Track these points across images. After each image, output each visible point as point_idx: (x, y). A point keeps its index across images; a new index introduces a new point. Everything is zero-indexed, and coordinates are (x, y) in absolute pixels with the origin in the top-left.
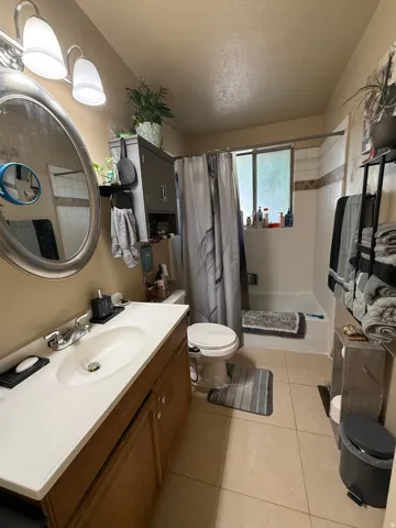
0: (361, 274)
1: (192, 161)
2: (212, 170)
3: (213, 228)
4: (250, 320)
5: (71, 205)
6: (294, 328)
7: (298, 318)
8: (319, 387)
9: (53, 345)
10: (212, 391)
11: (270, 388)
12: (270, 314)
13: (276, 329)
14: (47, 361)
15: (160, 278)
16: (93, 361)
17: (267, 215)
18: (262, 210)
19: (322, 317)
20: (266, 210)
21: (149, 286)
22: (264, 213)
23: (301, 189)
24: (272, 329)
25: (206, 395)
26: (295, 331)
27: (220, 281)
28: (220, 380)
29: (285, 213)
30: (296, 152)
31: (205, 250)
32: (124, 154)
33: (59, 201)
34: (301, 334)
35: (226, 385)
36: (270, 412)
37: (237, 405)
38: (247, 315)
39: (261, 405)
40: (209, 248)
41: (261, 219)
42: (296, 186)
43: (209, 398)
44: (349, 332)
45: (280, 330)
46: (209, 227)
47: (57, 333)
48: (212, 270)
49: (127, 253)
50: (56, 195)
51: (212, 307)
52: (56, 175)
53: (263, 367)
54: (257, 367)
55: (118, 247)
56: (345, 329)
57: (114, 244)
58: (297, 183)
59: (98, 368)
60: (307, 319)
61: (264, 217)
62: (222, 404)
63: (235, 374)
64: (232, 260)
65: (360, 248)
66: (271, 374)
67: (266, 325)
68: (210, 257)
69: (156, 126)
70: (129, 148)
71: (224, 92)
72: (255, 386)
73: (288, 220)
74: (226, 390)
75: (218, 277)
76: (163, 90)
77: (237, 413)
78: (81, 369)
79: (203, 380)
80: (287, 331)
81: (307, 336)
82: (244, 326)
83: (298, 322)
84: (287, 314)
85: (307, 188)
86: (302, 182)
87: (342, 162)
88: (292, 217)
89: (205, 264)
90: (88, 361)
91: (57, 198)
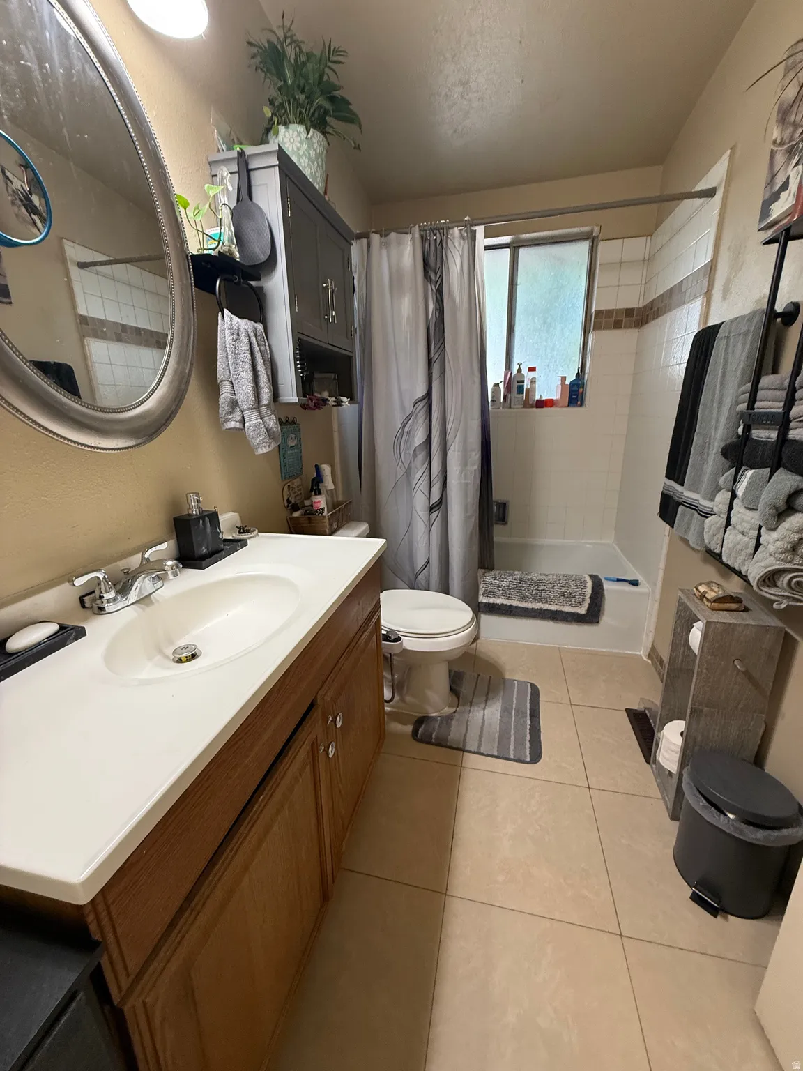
0: (750, 473)
1: (388, 245)
2: (432, 267)
3: (428, 395)
4: (495, 588)
5: (119, 339)
6: (580, 604)
7: (589, 584)
8: (629, 712)
9: (91, 603)
10: (420, 721)
11: (535, 714)
12: (534, 576)
13: (546, 607)
14: (81, 633)
15: (319, 493)
16: (183, 642)
17: (533, 381)
18: (525, 371)
19: (635, 583)
20: (532, 369)
21: (295, 508)
22: (528, 376)
23: (607, 327)
24: (537, 606)
25: (409, 728)
26: (582, 610)
27: (439, 506)
28: (436, 701)
29: (571, 378)
30: (601, 246)
31: (408, 443)
32: (246, 191)
33: (89, 327)
34: (593, 615)
35: (447, 711)
36: (536, 756)
37: (472, 746)
38: (488, 577)
39: (519, 743)
40: (419, 437)
41: (520, 389)
42: (596, 321)
43: (415, 733)
44: (711, 595)
45: (553, 608)
46: (421, 391)
47: (101, 576)
48: (422, 485)
49: (252, 420)
50: (82, 311)
51: (420, 561)
52: (82, 266)
53: (518, 677)
54: (508, 676)
55: (234, 404)
56: (702, 589)
57: (225, 396)
58: (598, 313)
59: (194, 656)
60: (607, 586)
61: (526, 385)
62: (442, 743)
63: (465, 689)
64: (465, 463)
65: (751, 419)
66: (535, 692)
67: (525, 598)
68: (421, 456)
69: (316, 136)
70: (257, 178)
71: (465, 84)
72: (506, 710)
73: (575, 393)
74: (449, 718)
75: (435, 497)
76: (332, 55)
77: (471, 760)
78: (158, 658)
79: (403, 700)
80: (567, 609)
81: (606, 619)
82: (483, 600)
83: (589, 592)
84: (568, 577)
85: (618, 325)
86: (609, 313)
87: (704, 258)
88: (583, 386)
89: (408, 473)
90: (171, 642)
91: (84, 320)
